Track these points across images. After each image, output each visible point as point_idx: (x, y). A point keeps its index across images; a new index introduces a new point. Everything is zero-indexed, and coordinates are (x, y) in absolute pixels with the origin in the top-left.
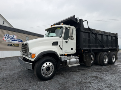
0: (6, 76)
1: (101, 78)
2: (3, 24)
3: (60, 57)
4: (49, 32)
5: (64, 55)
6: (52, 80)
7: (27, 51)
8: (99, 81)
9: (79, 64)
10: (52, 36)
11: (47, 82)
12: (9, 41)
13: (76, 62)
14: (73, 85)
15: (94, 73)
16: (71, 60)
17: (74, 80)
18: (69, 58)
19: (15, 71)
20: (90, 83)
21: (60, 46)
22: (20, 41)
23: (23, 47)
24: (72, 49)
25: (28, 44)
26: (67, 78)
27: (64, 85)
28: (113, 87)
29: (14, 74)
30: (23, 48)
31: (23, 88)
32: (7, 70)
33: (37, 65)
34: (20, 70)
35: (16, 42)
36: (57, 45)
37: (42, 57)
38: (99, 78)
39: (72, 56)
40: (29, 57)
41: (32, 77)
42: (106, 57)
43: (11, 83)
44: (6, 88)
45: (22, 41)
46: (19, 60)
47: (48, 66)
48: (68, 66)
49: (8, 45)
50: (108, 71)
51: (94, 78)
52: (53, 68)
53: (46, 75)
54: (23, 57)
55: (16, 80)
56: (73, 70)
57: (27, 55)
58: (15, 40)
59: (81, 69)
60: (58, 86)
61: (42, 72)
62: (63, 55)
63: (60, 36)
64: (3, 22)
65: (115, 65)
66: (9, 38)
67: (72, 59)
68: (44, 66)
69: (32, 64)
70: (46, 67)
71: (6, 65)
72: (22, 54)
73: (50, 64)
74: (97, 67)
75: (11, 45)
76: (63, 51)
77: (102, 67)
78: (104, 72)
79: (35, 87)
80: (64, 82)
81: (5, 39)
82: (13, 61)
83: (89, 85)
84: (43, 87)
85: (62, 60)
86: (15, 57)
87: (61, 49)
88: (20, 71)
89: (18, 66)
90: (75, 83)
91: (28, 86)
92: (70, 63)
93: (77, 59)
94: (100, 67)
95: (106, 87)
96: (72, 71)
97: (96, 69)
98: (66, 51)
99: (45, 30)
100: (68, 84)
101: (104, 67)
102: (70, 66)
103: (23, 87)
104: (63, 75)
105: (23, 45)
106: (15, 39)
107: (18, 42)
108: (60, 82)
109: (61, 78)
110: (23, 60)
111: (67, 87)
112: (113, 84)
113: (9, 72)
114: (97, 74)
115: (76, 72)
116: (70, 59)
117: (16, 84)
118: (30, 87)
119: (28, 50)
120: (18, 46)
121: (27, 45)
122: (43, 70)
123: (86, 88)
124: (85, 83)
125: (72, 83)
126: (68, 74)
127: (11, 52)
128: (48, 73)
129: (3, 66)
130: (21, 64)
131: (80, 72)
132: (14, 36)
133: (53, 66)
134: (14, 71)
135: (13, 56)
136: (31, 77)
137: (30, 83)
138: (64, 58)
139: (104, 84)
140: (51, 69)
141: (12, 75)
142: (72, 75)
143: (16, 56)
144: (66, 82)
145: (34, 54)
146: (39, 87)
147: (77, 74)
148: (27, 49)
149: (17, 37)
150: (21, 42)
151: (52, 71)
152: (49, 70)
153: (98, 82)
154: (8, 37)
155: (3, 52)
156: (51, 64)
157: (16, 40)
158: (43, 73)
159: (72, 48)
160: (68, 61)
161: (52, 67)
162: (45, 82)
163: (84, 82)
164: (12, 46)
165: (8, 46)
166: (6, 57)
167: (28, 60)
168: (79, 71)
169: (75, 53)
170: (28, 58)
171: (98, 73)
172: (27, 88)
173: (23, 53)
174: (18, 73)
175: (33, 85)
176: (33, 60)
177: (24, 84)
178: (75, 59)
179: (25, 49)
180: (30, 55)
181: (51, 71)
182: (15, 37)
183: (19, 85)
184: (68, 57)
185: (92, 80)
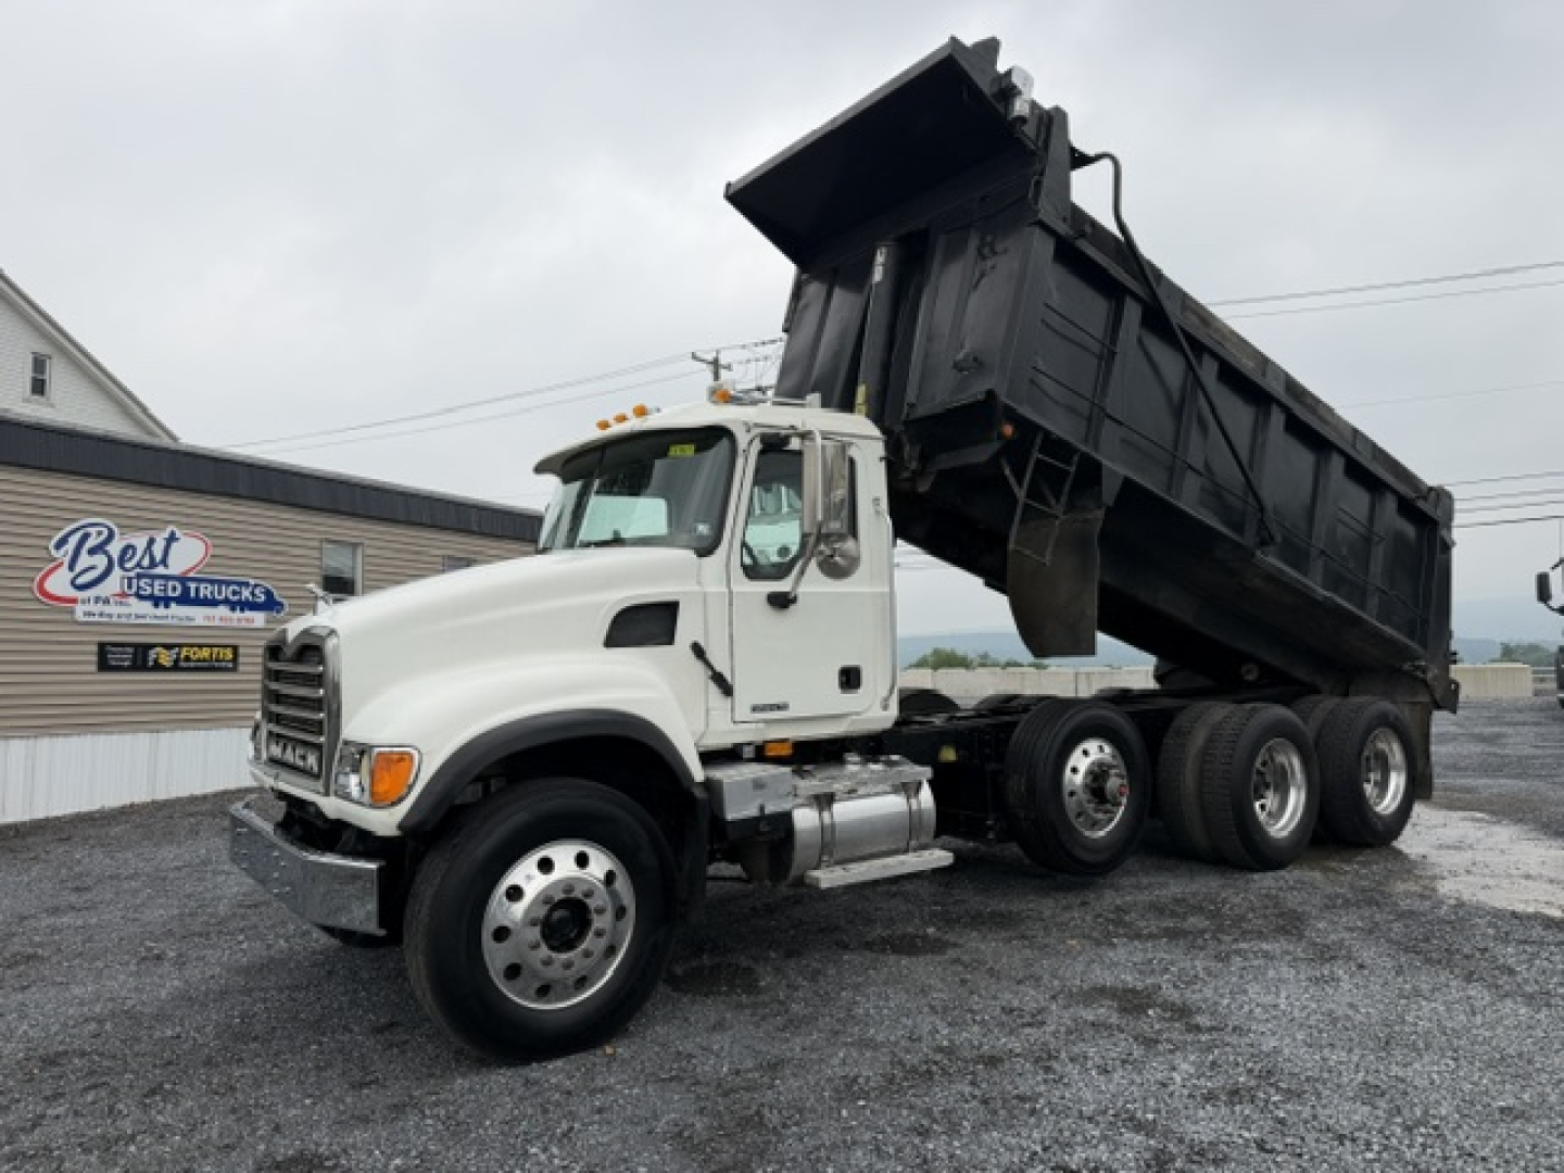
0: (93, 1026)
1: (1182, 1012)
2: (39, 387)
3: (709, 785)
4: (576, 486)
5: (761, 754)
6: (620, 1049)
7: (317, 727)
8: (1150, 1043)
9: (940, 857)
10: (617, 541)
11: (555, 1073)
12: (113, 609)
13: (908, 833)
14: (849, 1089)
15: (1122, 952)
16: (844, 811)
17: (865, 1044)
18: (813, 784)
19: (194, 973)
20: (1044, 1059)
21: (698, 651)
22: (254, 606)
23: (276, 676)
24: (850, 679)
25: (330, 644)
26: (794, 1024)
27: (746, 1096)
28: (1291, 1095)
29: (186, 998)
30: (278, 698)
31: (285, 1148)
32: (95, 958)
33: (433, 880)
34: (249, 950)
35: (198, 614)
36: (669, 639)
37: (494, 785)
38: (1167, 1006)
39: (853, 765)
40: (347, 797)
41: (392, 1025)
42: (1281, 759)
43: (153, 1092)
44: (87, 1151)
45: (270, 604)
46: (236, 839)
47: (568, 885)
48: (800, 881)
49: (105, 659)
50: (1290, 924)
51: (1104, 1011)
52: (620, 912)
53: (544, 991)
54: (282, 796)
55: (209, 1062)
56: (879, 931)
57: (320, 776)
58: (184, 599)
59: (977, 921)
60: (675, 1107)
61: (496, 957)
62: (748, 752)
63: (703, 529)
64: (39, 364)
65: (1399, 853)
66: (117, 572)
67: (851, 793)
68: (515, 893)
69: (373, 866)
70: (545, 898)
71: (92, 907)
72: (273, 761)
73: (582, 860)
74: (1175, 886)
75: (140, 658)
76: (743, 712)
77: (1239, 879)
78: (1244, 935)
79: (420, 1132)
80: (750, 1064)
81: (59, 584)
82: (169, 855)
83: (1032, 1082)
84: (511, 1122)
85: (730, 816)
86: (193, 800)
87: (713, 688)
88: (246, 971)
89: (223, 909)
90: (869, 1070)
91: (343, 1124)
92: (832, 845)
93: (909, 789)
94: (1207, 884)
95: (1210, 1097)
96: (869, 946)
97: (1158, 909)
98: (779, 707)
99: (542, 468)
100: (789, 1086)
101: (1266, 881)
102: (828, 877)
103: (277, 1128)
104: (752, 988)
105: (274, 651)
106: (183, 579)
107: (223, 610)
108: (705, 1067)
109: (719, 1026)
110: (285, 826)
111: (773, 1118)
112: (1308, 1061)
113: (122, 984)
114: (1145, 968)
115: (908, 946)
116: (824, 801)
117: (204, 1109)
118: (359, 1136)
119: (336, 716)
120: (220, 660)
121: (322, 661)
122: (502, 933)
123: (982, 1114)
124: (992, 1061)
125: (840, 1072)
126: (814, 976)
127: (142, 741)
128: (568, 965)
129: (47, 921)
130: (262, 882)
131: (951, 953)
132: (172, 539)
133: (622, 884)
134: (181, 962)
135: (161, 796)
136: (379, 1030)
137: (363, 1085)
138: (758, 785)
139: (1198, 1065)
140: (599, 922)
141: (161, 1017)
142: (857, 987)
143: (198, 791)
144: (775, 1066)
145: (398, 760)
146: (456, 1130)
147: (921, 968)
148: (317, 704)
149: (212, 558)
150: (259, 619)
151: (611, 951)
152: (581, 935)
153: (1138, 1052)
154: (100, 561)
155: (45, 744)
156: (600, 864)
157: (206, 591)
158: (513, 971)
159: (851, 662)
160: (805, 819)
161: (614, 895)
162: (534, 1071)
163: (980, 1059)
164: (158, 667)
165: (104, 665)
166: (85, 807)
167: (340, 826)
168: (951, 937)
169: (888, 725)
170: (331, 806)
171: (1161, 952)
172: (322, 1140)
173: (276, 751)
174: (224, 994)
175: (399, 1109)
176: (385, 822)
177: (288, 1103)
178: (896, 790)
179: (302, 702)
180: (356, 769)
181: (603, 942)
182: (187, 555)
183: (242, 1113)
184: (799, 773)
185: (1076, 1031)
